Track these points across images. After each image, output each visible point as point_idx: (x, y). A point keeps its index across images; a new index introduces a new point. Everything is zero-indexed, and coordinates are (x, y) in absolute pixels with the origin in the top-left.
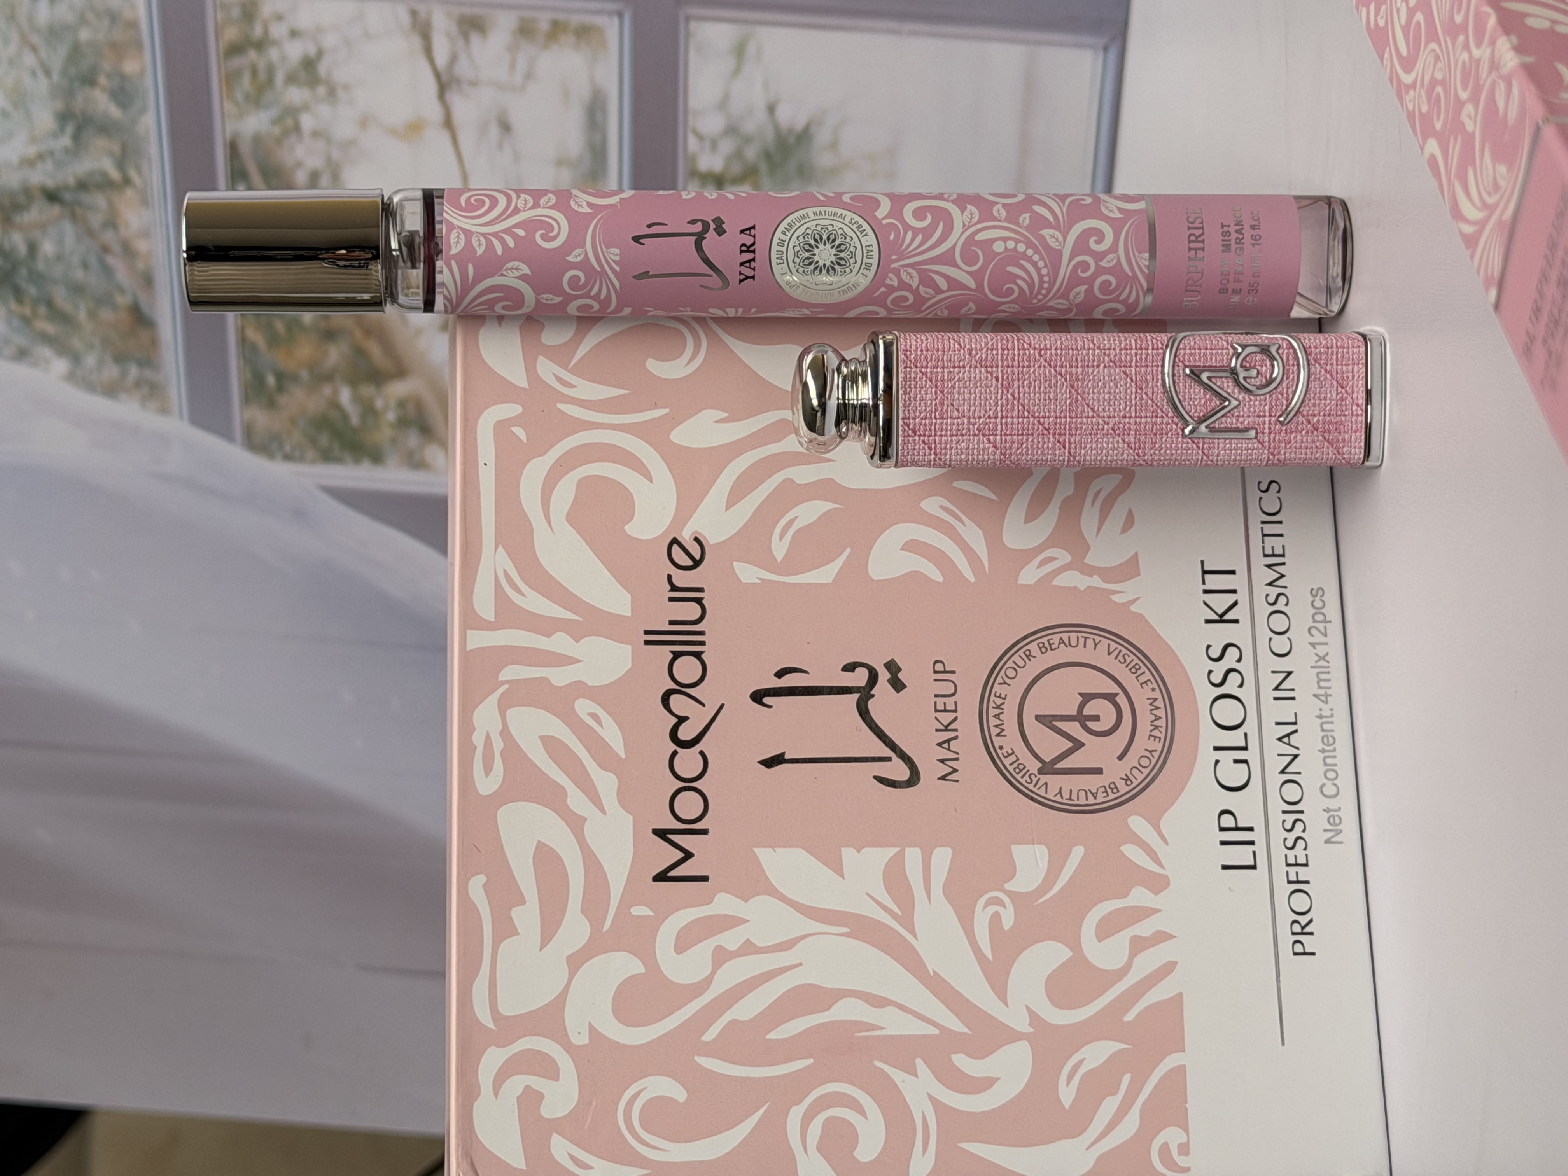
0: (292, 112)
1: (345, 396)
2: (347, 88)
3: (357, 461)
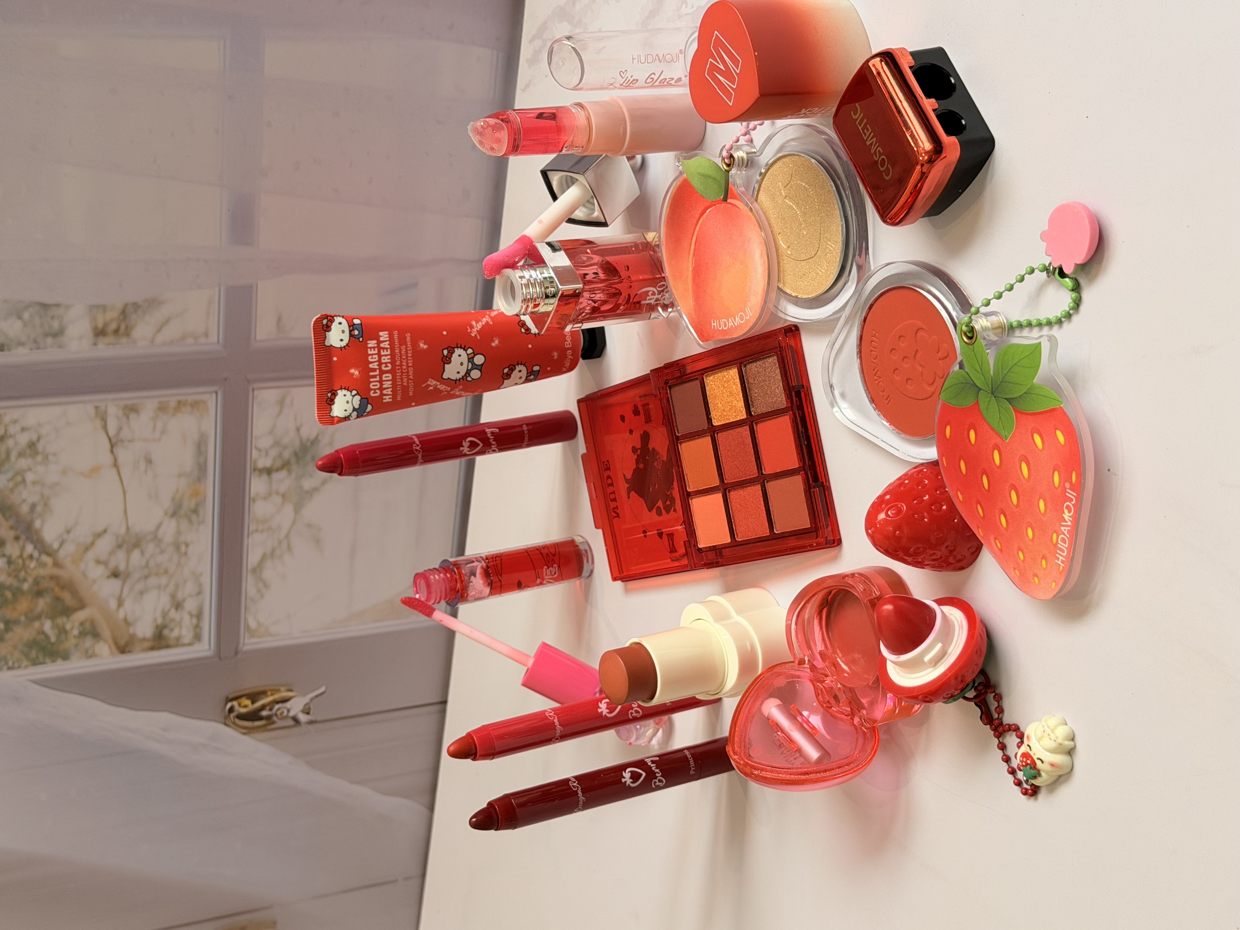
0: (21, 473)
1: (48, 626)
2: (55, 455)
3: (53, 661)
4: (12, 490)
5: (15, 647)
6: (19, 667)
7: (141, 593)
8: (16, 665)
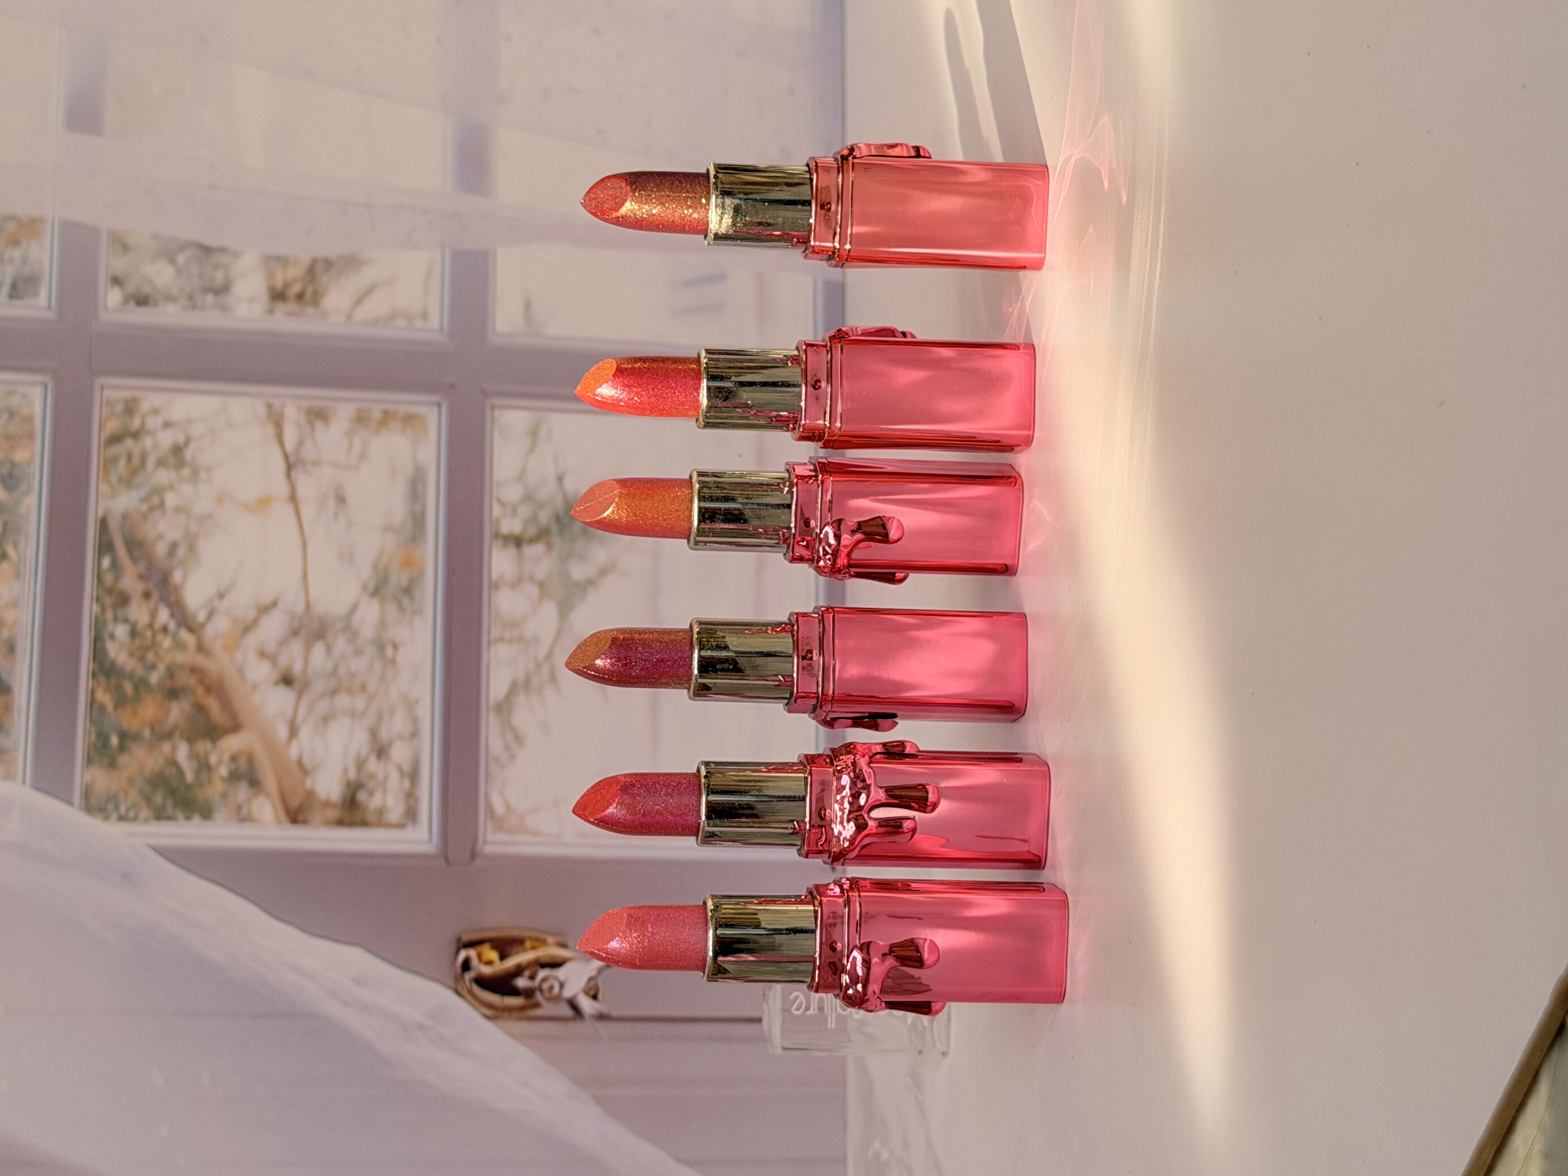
0: (159, 491)
1: (182, 752)
2: (208, 470)
4: (145, 517)
5: (131, 781)
6: (135, 819)
7: (326, 719)
8: (131, 814)
